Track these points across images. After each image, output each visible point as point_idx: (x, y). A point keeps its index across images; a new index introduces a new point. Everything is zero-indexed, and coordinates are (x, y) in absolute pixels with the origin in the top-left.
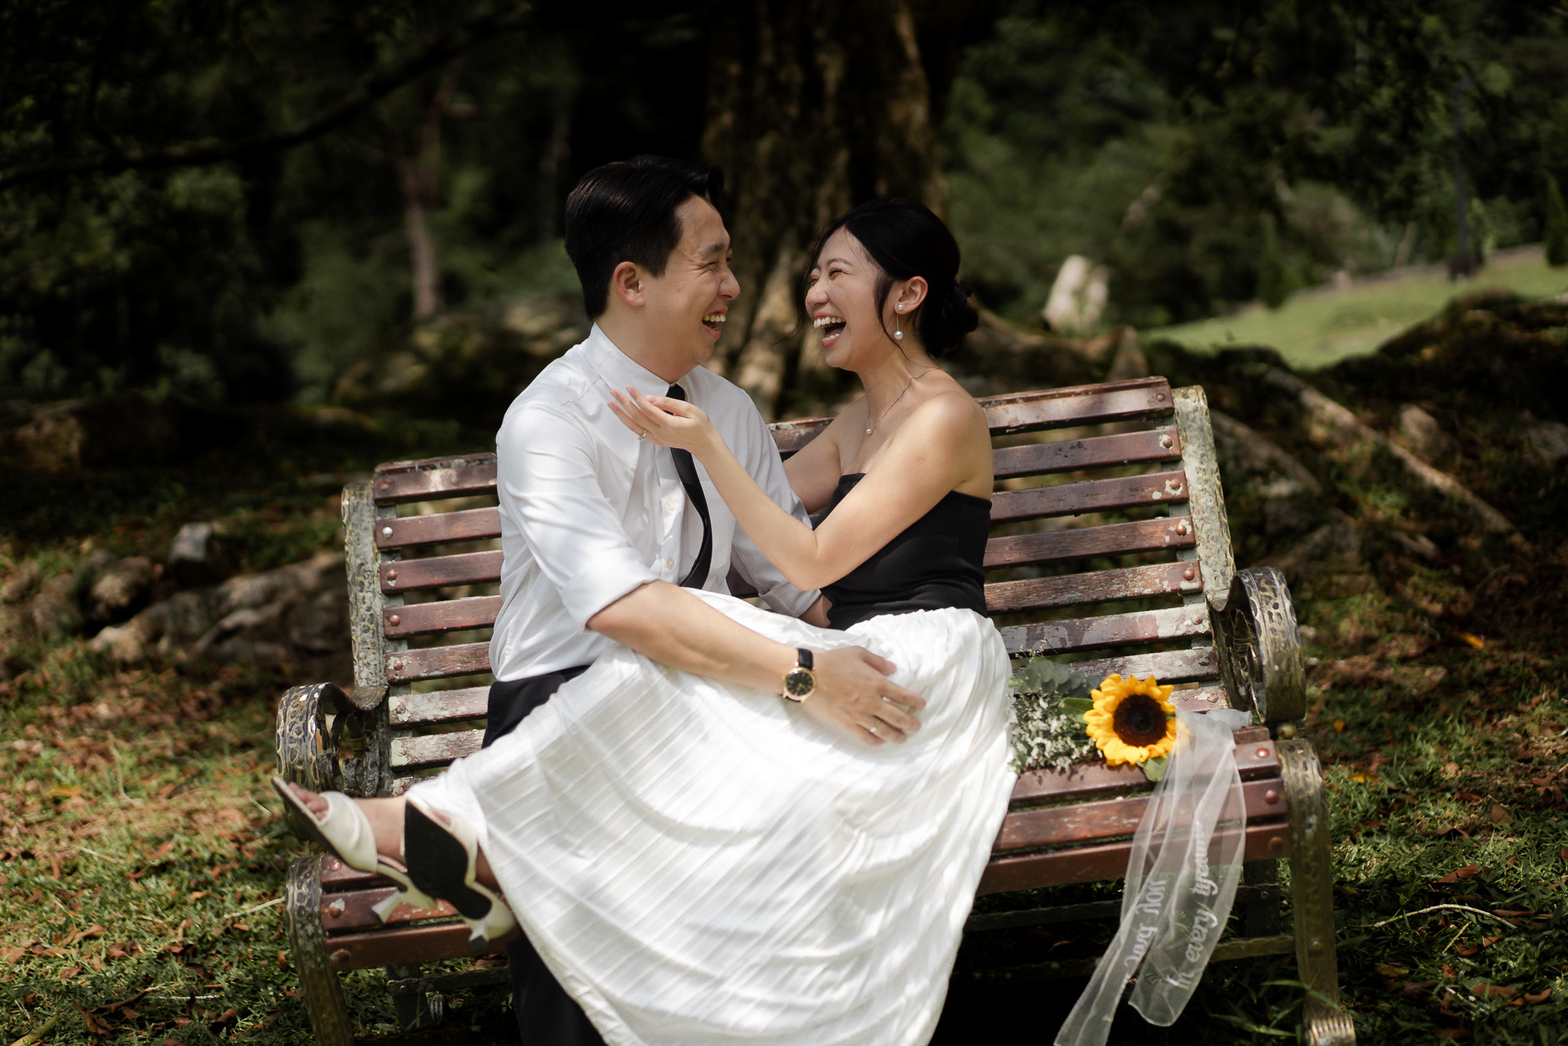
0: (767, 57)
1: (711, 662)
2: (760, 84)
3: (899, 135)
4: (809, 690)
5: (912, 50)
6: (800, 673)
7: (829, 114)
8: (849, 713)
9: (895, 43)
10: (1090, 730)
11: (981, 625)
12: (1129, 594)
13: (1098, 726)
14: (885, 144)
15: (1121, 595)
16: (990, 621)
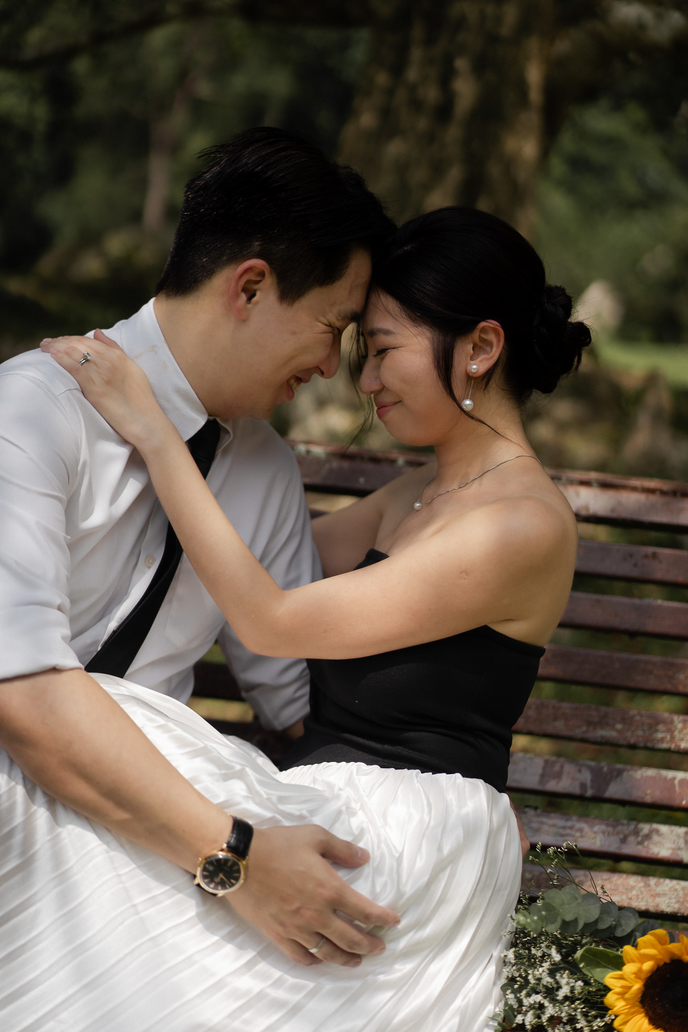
0: (412, 74)
1: (108, 806)
2: (401, 96)
3: (509, 164)
4: (232, 885)
5: (535, 95)
6: (226, 860)
7: (453, 133)
8: (282, 924)
9: (522, 87)
10: (610, 998)
11: (492, 803)
12: (673, 746)
13: (622, 995)
14: (494, 170)
15: (665, 746)
16: (505, 798)
